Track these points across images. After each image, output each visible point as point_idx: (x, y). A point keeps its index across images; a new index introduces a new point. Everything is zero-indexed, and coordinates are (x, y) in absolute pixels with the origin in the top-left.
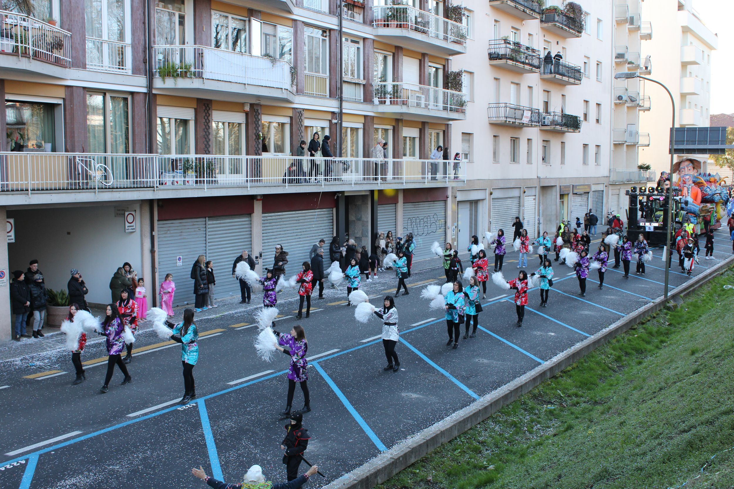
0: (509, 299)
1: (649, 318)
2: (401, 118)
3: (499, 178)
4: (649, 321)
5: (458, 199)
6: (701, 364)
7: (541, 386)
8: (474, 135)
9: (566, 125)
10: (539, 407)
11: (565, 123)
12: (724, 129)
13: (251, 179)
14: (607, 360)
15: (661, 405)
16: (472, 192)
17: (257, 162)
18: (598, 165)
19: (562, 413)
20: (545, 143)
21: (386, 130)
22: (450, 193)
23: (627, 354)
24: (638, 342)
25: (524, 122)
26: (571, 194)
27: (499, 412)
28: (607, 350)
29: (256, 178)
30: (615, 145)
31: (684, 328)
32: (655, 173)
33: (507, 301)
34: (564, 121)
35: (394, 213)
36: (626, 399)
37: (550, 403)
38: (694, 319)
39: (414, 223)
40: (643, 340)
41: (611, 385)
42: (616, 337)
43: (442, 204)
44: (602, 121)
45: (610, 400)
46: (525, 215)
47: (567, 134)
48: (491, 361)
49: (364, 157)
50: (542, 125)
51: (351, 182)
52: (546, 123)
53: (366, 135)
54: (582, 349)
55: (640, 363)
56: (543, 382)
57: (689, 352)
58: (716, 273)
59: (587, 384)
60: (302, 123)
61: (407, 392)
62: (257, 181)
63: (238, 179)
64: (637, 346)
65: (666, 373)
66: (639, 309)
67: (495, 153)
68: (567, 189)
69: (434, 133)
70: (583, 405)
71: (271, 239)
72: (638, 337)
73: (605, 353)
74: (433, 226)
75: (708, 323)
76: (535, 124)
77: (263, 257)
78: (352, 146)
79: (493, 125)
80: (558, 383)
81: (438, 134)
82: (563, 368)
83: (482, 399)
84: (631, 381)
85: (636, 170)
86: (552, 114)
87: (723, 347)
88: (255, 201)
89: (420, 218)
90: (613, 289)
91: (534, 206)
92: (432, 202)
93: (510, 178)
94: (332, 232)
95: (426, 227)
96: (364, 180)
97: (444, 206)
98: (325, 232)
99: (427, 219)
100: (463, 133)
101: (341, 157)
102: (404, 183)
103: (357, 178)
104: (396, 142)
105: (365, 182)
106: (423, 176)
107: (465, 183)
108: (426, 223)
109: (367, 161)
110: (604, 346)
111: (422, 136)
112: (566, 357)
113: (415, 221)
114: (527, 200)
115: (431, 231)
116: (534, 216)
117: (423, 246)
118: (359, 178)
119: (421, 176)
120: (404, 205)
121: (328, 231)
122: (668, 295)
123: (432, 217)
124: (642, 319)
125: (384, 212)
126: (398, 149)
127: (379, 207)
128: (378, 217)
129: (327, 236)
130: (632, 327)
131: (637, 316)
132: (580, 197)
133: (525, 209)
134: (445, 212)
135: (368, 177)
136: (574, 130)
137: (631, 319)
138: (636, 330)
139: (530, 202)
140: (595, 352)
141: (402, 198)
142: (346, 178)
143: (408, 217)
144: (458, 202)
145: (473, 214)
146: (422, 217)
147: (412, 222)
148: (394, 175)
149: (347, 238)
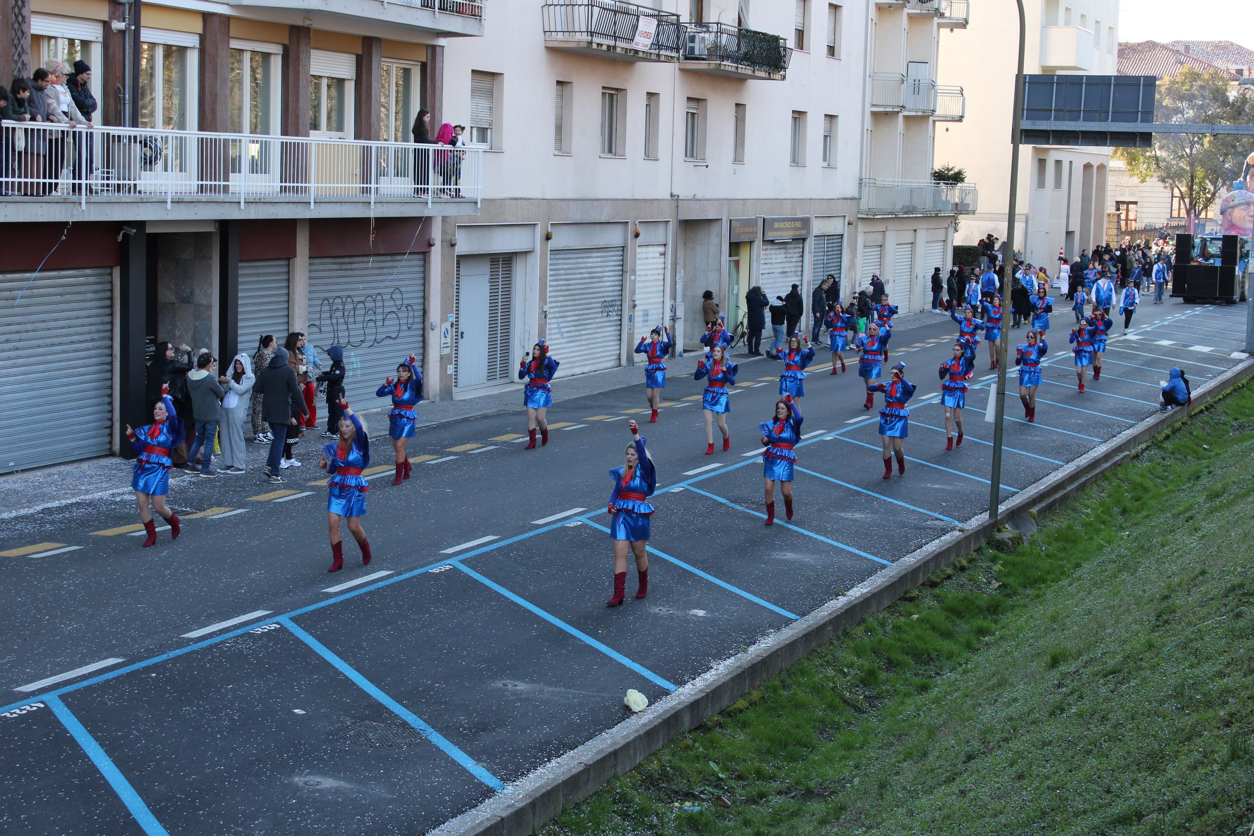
0: (589, 519)
1: (949, 571)
2: (307, 23)
3: (570, 194)
4: (949, 577)
5: (461, 250)
6: (1072, 693)
7: (666, 751)
8: (506, 77)
9: (748, 59)
10: (661, 807)
11: (746, 54)
12: (1150, 82)
14: (840, 681)
15: (967, 800)
16: (498, 230)
18: (829, 166)
19: (721, 824)
20: (693, 104)
21: (266, 56)
22: (436, 234)
23: (891, 664)
24: (919, 631)
25: (640, 48)
26: (758, 244)
27: (555, 822)
28: (839, 654)
30: (875, 115)
31: (1038, 596)
32: (975, 191)
33: (584, 526)
34: (743, 50)
35: (285, 284)
36: (882, 786)
37: (689, 795)
38: (1063, 573)
39: (340, 314)
40: (934, 628)
41: (849, 747)
42: (863, 621)
43: (416, 261)
44: (843, 50)
45: (844, 787)
46: (637, 297)
47: (751, 83)
48: (538, 687)
49: (201, 127)
50: (686, 58)
51: (162, 198)
52: (697, 52)
53: (208, 67)
54: (777, 652)
55: (924, 688)
56: (672, 741)
57: (1047, 658)
58: (1122, 455)
59: (786, 745)
60: (24, 27)
61: (307, 774)
64: (920, 645)
65: (988, 715)
66: (924, 548)
67: (559, 129)
68: (750, 229)
69: (395, 67)
70: (777, 801)
72: (921, 620)
73: (835, 663)
74: (392, 321)
75: (1095, 584)
76: (669, 53)
78: (168, 97)
79: (556, 52)
80: (712, 742)
81: (407, 72)
82: (725, 702)
83: (510, 789)
84: (900, 736)
85: (927, 181)
86: (714, 28)
87: (1128, 647)
89: (355, 299)
90: (859, 493)
91: (662, 271)
92: (389, 258)
93: (600, 197)
94: (108, 334)
95: (372, 324)
96: (202, 192)
97: (421, 269)
98: (90, 333)
99: (374, 301)
100: (474, 72)
101: (137, 127)
102: (312, 203)
103: (181, 185)
104: (290, 92)
105: (204, 197)
106: (365, 185)
107: (479, 206)
108: (371, 312)
109: (211, 139)
110: (832, 644)
111: (364, 77)
112: (735, 674)
113: (341, 307)
114: (644, 256)
115: (384, 336)
116: (661, 300)
117: (362, 375)
118: (186, 185)
119: (358, 185)
120: (310, 264)
121: (98, 332)
122: (1000, 511)
123: (389, 297)
124: (933, 573)
125: (258, 282)
126: (297, 109)
127: (242, 267)
128: (240, 295)
129: (96, 344)
130: (906, 593)
131: (918, 565)
132: (782, 251)
133: (638, 279)
134: (424, 284)
135: (213, 183)
136: (769, 74)
137: (904, 572)
138: (917, 602)
139: (650, 261)
140: (809, 659)
141: (307, 243)
142: (151, 185)
143: (324, 295)
144: (458, 256)
145: (500, 290)
146: (360, 296)
147: (334, 308)
148: (286, 182)
149: (151, 349)
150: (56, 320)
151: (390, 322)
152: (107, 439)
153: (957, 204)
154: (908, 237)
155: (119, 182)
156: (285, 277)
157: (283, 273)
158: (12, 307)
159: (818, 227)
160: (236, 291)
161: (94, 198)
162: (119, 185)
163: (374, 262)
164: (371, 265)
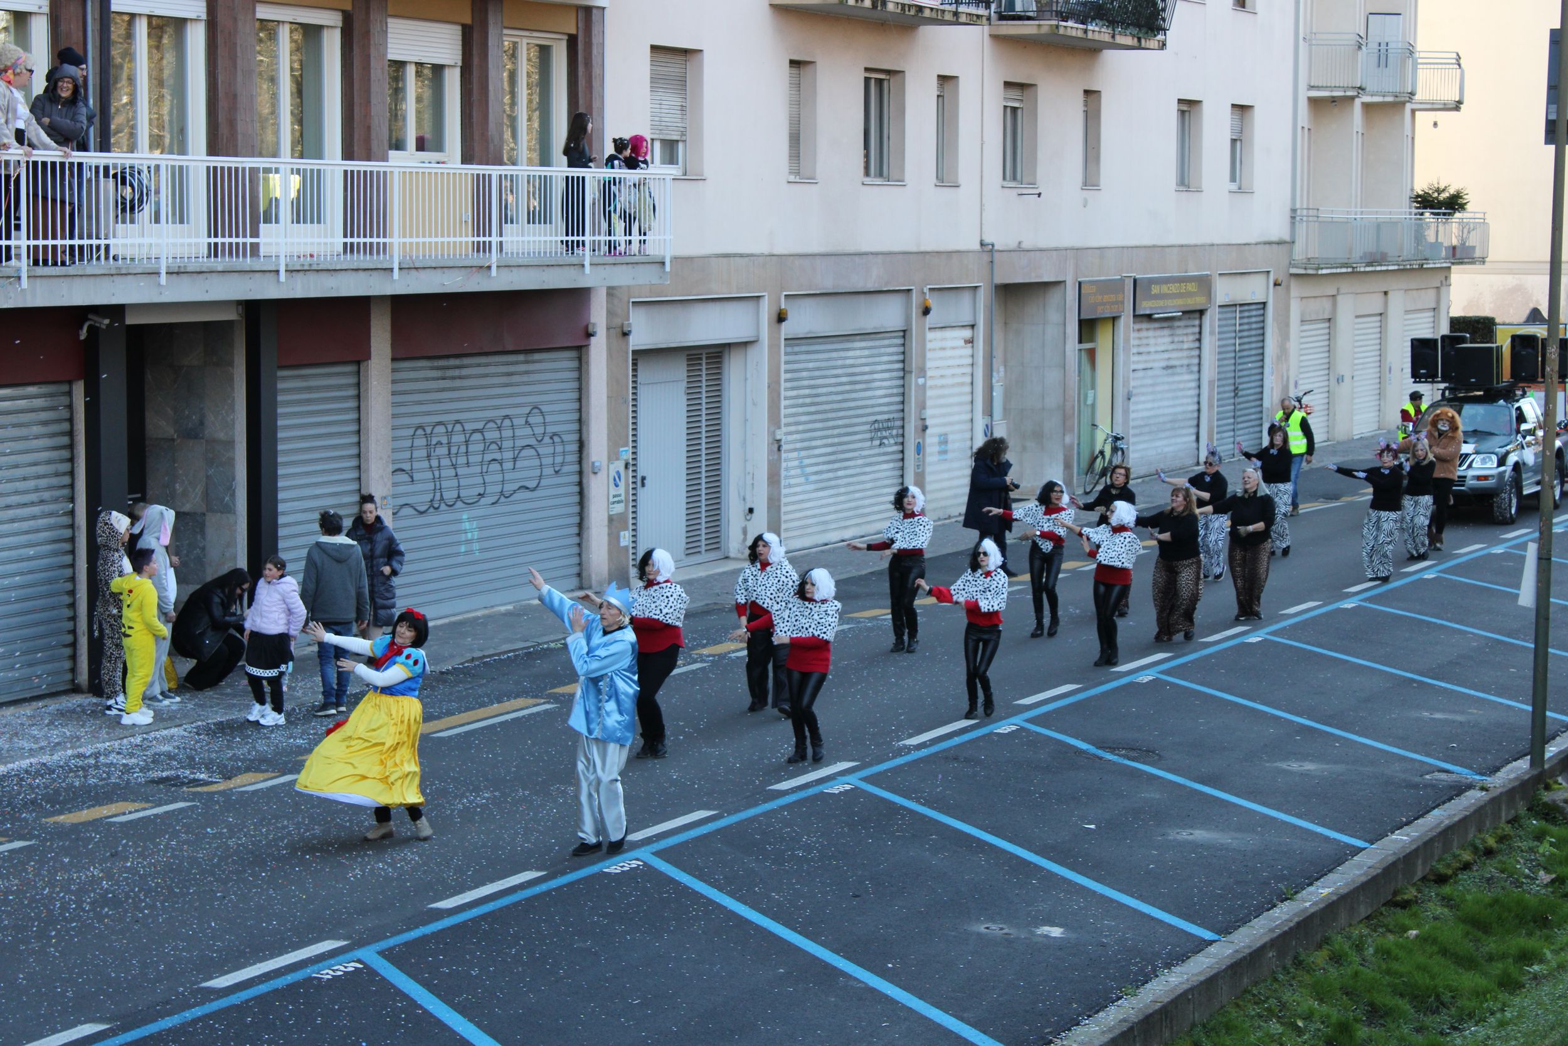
0: (864, 779)
1: (1467, 856)
3: (815, 247)
4: (1466, 866)
5: (638, 340)
8: (707, 57)
9: (1103, 15)
16: (699, 308)
18: (1240, 190)
20: (1014, 93)
21: (313, 32)
22: (598, 315)
23: (1376, 1014)
24: (1421, 959)
25: (926, 2)
26: (1126, 320)
28: (1287, 996)
30: (1314, 102)
32: (1484, 225)
33: (856, 791)
35: (352, 404)
39: (443, 451)
40: (1444, 952)
42: (1326, 941)
43: (564, 362)
46: (929, 412)
47: (1109, 55)
49: (213, 150)
50: (1002, 17)
51: (151, 266)
52: (1019, 7)
53: (221, 51)
54: (1185, 993)
64: (1420, 979)
66: (1426, 819)
67: (795, 140)
68: (1111, 297)
69: (526, 44)
72: (1422, 939)
73: (1281, 1011)
74: (528, 461)
76: (973, 10)
78: (156, 102)
79: (788, 12)
81: (544, 51)
85: (1404, 211)
89: (469, 427)
90: (1310, 730)
91: (968, 370)
92: (521, 357)
93: (864, 249)
94: (66, 492)
95: (495, 467)
96: (216, 256)
97: (575, 375)
98: (37, 490)
99: (499, 428)
100: (654, 48)
101: (109, 151)
102: (396, 270)
103: (182, 245)
104: (356, 86)
105: (220, 263)
106: (481, 239)
107: (668, 268)
108: (494, 446)
109: (230, 169)
110: (1276, 980)
111: (476, 60)
112: (1117, 1032)
113: (444, 440)
114: (939, 344)
115: (516, 486)
116: (968, 416)
117: (482, 550)
118: (190, 245)
119: (471, 239)
120: (394, 370)
121: (50, 488)
122: (1547, 755)
123: (522, 421)
124: (1439, 861)
125: (308, 401)
126: (367, 115)
127: (284, 378)
128: (280, 423)
129: (47, 508)
130: (1395, 893)
131: (1414, 847)
132: (1166, 332)
133: (929, 383)
134: (580, 400)
135: (234, 240)
136: (1139, 39)
137: (1391, 859)
138: (1415, 908)
139: (949, 353)
140: (1238, 1006)
141: (388, 336)
142: (133, 245)
143: (417, 420)
144: (634, 352)
145: (704, 406)
146: (477, 420)
147: (434, 442)
148: (352, 236)
151: (526, 463)
152: (67, 665)
153: (1454, 248)
154: (1374, 303)
156: (352, 392)
157: (348, 386)
159: (1225, 291)
160: (274, 417)
161: (41, 270)
163: (496, 364)
164: (491, 370)
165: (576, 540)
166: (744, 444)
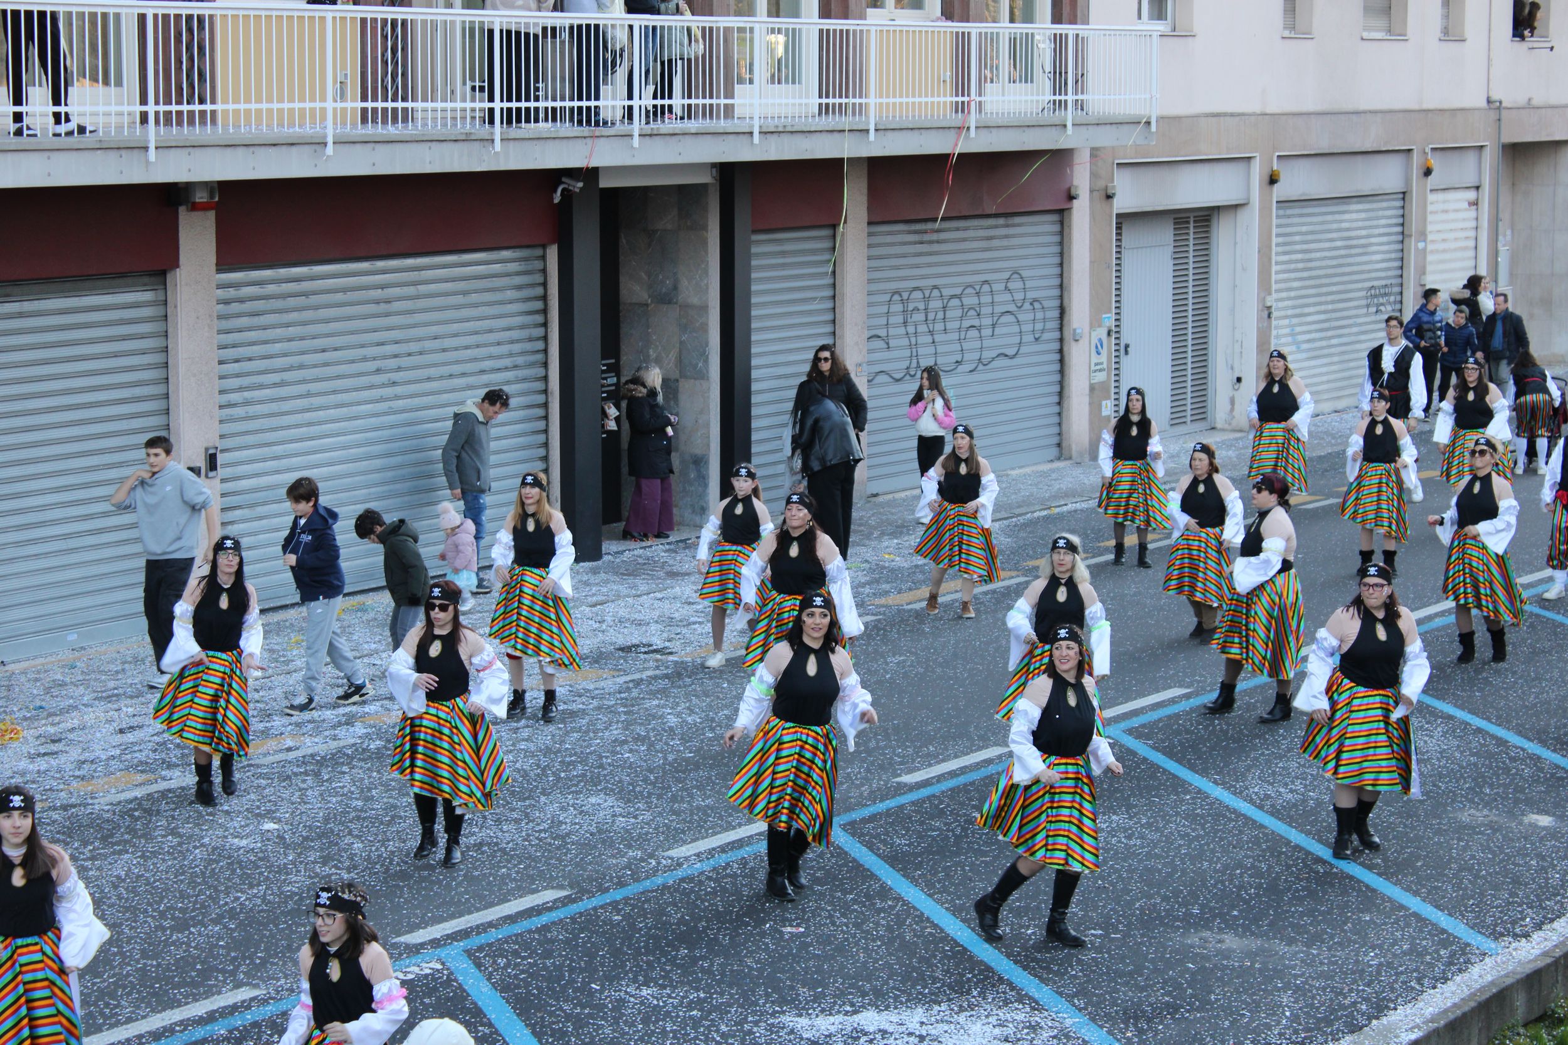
3: (1310, 107)
5: (1124, 203)
13: (162, 108)
16: (1188, 169)
17: (190, 30)
22: (1081, 178)
29: (185, 108)
35: (827, 269)
39: (919, 317)
43: (1046, 226)
51: (624, 128)
56: (1494, 1039)
62: (191, 122)
63: (101, 109)
71: (261, 387)
74: (1006, 326)
77: (221, 472)
88: (182, 211)
89: (946, 292)
91: (1472, 234)
92: (1001, 221)
93: (1363, 106)
94: (540, 357)
95: (973, 333)
96: (689, 117)
97: (1057, 239)
98: (511, 355)
99: (978, 294)
102: (872, 132)
105: (693, 125)
106: (960, 99)
107: (1153, 128)
108: (972, 313)
113: (921, 306)
114: (1441, 207)
115: (994, 354)
119: (949, 99)
120: (870, 234)
121: (523, 353)
123: (1002, 286)
125: (783, 266)
127: (758, 242)
128: (754, 288)
129: (520, 373)
133: (1430, 247)
134: (1061, 265)
135: (708, 101)
139: (1452, 216)
141: (863, 199)
143: (894, 286)
144: (1119, 216)
145: (1191, 272)
146: (953, 286)
147: (911, 307)
148: (827, 97)
149: (610, 381)
150: (456, 335)
151: (1005, 330)
155: (554, 104)
156: (827, 257)
157: (825, 250)
158: (388, 315)
160: (748, 281)
161: (514, 132)
162: (554, 109)
163: (976, 228)
164: (971, 234)
165: (1056, 409)
166: (1232, 311)
